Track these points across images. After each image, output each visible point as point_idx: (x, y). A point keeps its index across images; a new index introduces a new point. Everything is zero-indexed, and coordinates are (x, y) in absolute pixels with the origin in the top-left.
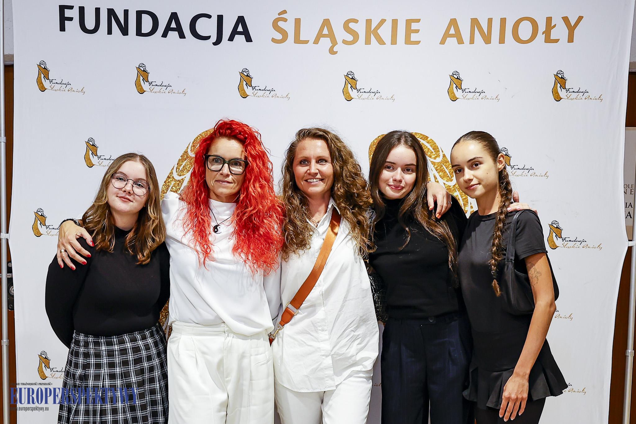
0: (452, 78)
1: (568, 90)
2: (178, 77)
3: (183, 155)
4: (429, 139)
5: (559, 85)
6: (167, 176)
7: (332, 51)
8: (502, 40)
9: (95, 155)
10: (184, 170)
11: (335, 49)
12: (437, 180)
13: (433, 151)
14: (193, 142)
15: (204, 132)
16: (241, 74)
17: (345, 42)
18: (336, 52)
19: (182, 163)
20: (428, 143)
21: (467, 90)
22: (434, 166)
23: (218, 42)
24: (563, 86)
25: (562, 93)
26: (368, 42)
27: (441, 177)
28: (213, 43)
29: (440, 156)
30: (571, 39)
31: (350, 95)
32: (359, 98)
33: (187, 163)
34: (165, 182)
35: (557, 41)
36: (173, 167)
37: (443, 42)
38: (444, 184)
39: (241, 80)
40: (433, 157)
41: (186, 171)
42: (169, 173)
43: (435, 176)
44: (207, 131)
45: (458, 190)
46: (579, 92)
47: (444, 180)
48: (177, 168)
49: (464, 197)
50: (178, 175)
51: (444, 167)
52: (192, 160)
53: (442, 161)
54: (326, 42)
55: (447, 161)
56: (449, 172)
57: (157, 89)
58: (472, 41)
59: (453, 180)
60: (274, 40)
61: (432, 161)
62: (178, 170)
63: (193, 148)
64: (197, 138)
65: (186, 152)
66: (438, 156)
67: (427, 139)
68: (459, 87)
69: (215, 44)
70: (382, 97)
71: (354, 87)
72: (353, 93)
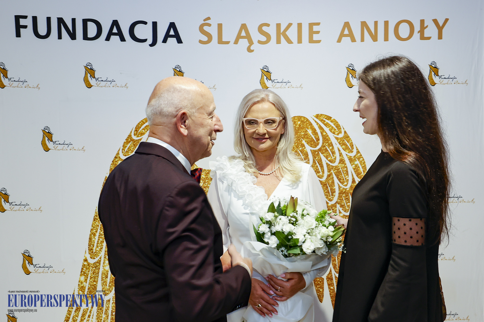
0: (348, 69)
1: (440, 77)
2: (121, 73)
3: (127, 138)
4: (332, 119)
5: (433, 73)
6: (115, 156)
7: (249, 50)
8: (386, 39)
9: (50, 141)
10: (129, 151)
11: (252, 48)
12: (340, 152)
13: (336, 128)
14: (136, 127)
15: (145, 119)
16: (175, 70)
17: (260, 42)
18: (253, 51)
19: (127, 145)
20: (332, 122)
22: (337, 141)
23: (153, 44)
24: (437, 74)
25: (436, 79)
26: (278, 41)
27: (343, 150)
28: (149, 45)
29: (341, 132)
30: (440, 37)
31: (266, 85)
32: (274, 87)
33: (131, 145)
34: (113, 162)
35: (429, 38)
36: (119, 149)
37: (339, 41)
38: (347, 155)
39: (174, 75)
40: (336, 133)
41: (131, 151)
42: (116, 154)
43: (338, 149)
45: (358, 159)
46: (449, 78)
47: (346, 152)
48: (122, 149)
49: (363, 165)
50: (124, 155)
51: (346, 141)
52: (136, 142)
53: (344, 137)
54: (244, 43)
55: (348, 136)
56: (350, 145)
57: (103, 84)
58: (362, 40)
59: (353, 151)
60: (201, 42)
61: (336, 137)
62: (123, 151)
63: (136, 132)
64: (139, 124)
65: (130, 136)
66: (340, 132)
67: (330, 119)
68: (354, 76)
69: (151, 45)
70: (292, 86)
71: (269, 78)
72: (269, 83)
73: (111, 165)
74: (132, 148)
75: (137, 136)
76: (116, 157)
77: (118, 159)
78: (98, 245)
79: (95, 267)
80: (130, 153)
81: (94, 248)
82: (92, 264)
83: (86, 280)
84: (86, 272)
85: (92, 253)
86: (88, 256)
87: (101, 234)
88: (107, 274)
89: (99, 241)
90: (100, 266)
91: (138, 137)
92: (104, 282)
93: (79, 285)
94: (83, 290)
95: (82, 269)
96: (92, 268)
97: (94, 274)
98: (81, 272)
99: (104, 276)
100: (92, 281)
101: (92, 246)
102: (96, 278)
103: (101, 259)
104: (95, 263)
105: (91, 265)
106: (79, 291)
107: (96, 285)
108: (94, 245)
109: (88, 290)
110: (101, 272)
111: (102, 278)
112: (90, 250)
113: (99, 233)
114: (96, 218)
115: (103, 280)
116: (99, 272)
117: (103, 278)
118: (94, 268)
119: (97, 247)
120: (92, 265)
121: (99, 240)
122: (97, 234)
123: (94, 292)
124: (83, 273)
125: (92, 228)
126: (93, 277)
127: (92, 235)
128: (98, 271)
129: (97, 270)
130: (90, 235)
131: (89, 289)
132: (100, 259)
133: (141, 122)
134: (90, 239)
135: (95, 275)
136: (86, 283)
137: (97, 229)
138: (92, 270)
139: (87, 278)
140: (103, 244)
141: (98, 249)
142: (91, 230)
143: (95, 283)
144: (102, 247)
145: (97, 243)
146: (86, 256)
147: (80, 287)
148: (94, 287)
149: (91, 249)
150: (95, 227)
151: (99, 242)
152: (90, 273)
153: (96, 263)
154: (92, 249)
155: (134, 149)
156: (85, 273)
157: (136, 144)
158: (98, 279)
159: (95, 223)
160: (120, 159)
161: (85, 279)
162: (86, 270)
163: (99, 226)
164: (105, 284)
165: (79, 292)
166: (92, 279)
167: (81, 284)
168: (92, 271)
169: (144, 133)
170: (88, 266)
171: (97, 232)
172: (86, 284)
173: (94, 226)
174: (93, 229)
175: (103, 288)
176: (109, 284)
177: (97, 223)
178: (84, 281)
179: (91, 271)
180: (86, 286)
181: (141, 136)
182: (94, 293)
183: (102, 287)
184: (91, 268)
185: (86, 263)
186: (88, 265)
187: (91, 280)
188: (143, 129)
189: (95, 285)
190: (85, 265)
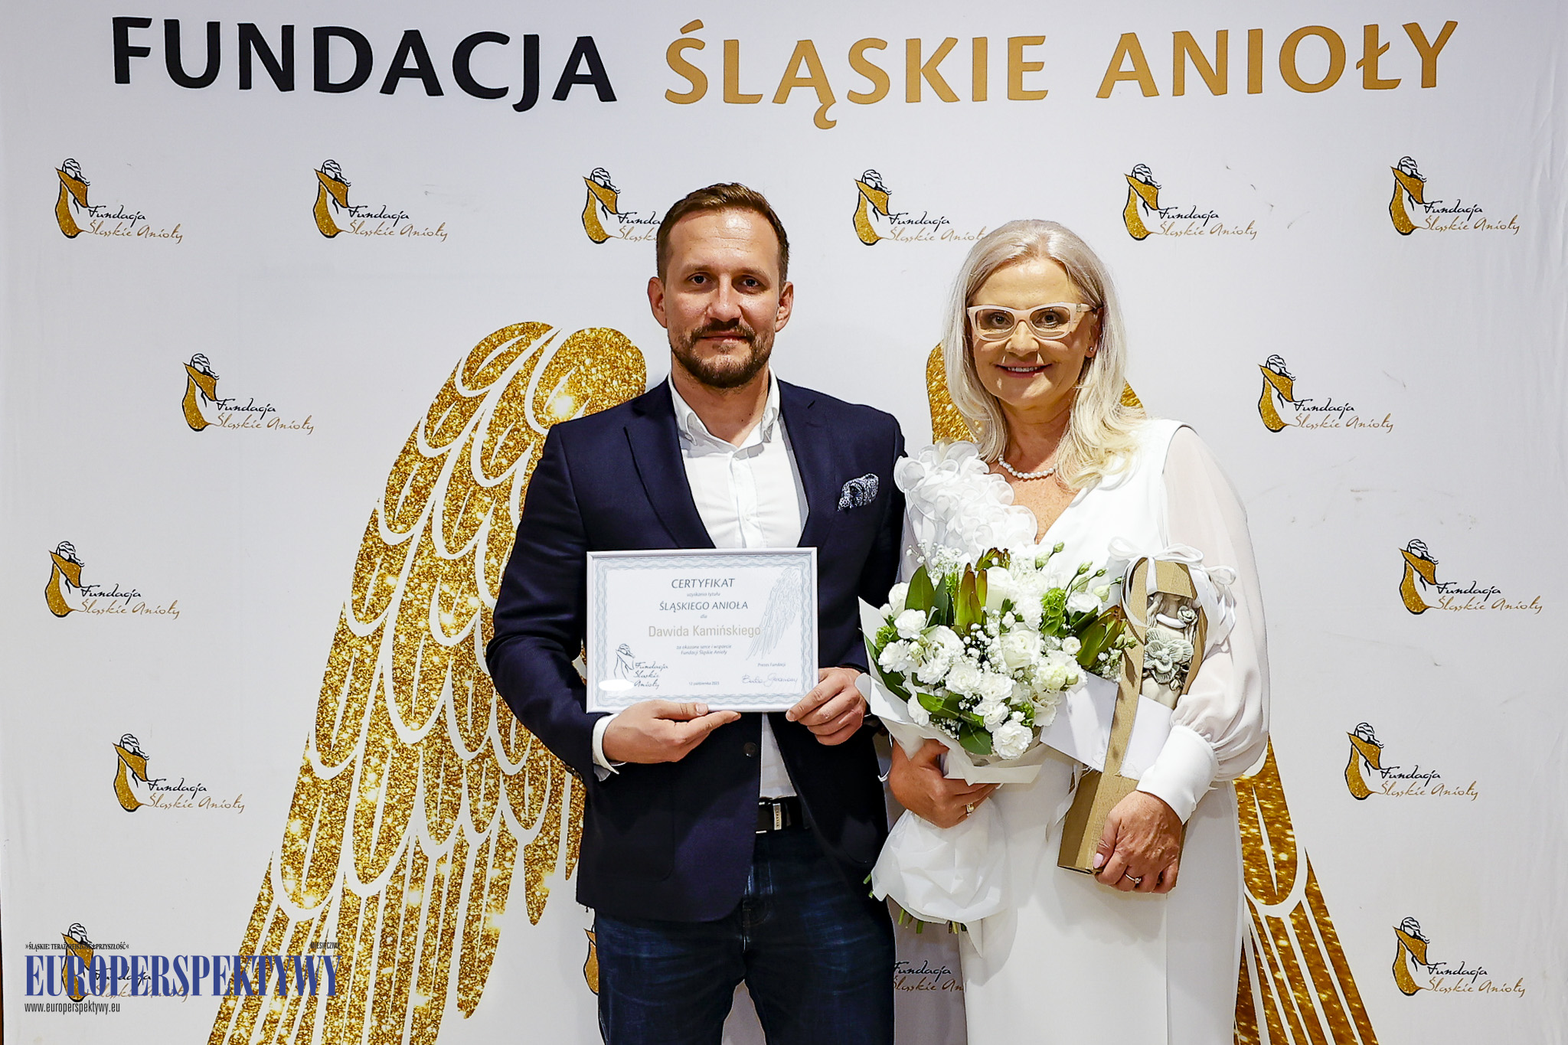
0: (1132, 181)
1: (1429, 205)
2: (426, 193)
3: (442, 393)
5: (1405, 195)
6: (402, 449)
7: (822, 121)
8: (1255, 86)
9: (209, 399)
10: (446, 432)
11: (830, 115)
14: (468, 359)
15: (496, 333)
16: (589, 182)
17: (854, 97)
18: (833, 124)
19: (440, 414)
21: (1171, 213)
23: (526, 103)
24: (1417, 197)
25: (1416, 214)
26: (913, 95)
28: (514, 106)
30: (1429, 79)
31: (872, 231)
32: (896, 237)
33: (453, 414)
34: (396, 464)
35: (1393, 84)
36: (416, 425)
37: (1105, 92)
39: (588, 197)
41: (451, 434)
42: (407, 440)
44: (503, 329)
46: (1458, 211)
48: (426, 427)
50: (430, 444)
52: (467, 405)
54: (805, 99)
57: (371, 224)
58: (1179, 89)
60: (671, 96)
62: (429, 432)
63: (468, 373)
64: (478, 348)
65: (450, 385)
68: (1152, 204)
69: (519, 108)
70: (955, 235)
71: (882, 210)
72: (881, 225)
73: (391, 474)
74: (457, 422)
75: (470, 386)
76: (406, 452)
77: (412, 457)
78: (347, 724)
79: (336, 792)
80: (448, 440)
81: (334, 734)
82: (325, 783)
83: (307, 832)
84: (307, 807)
85: (327, 748)
86: (315, 758)
87: (356, 689)
88: (370, 816)
89: (349, 710)
90: (350, 790)
91: (475, 389)
92: (362, 840)
93: (284, 846)
94: (296, 863)
95: (296, 796)
96: (326, 793)
97: (330, 813)
98: (293, 806)
99: (361, 822)
100: (325, 836)
101: (326, 725)
102: (339, 827)
103: (353, 766)
104: (335, 778)
105: (322, 786)
106: (286, 866)
107: (335, 847)
108: (333, 721)
109: (312, 864)
110: (354, 808)
111: (354, 827)
112: (323, 737)
113: (351, 687)
114: (343, 637)
115: (358, 833)
116: (346, 808)
117: (359, 826)
118: (333, 796)
119: (344, 728)
120: (326, 786)
121: (349, 706)
122: (345, 689)
123: (329, 870)
124: (297, 809)
125: (330, 669)
126: (327, 822)
127: (329, 692)
128: (343, 804)
129: (341, 801)
130: (323, 692)
131: (315, 860)
132: (349, 768)
133: (483, 344)
134: (323, 704)
135: (335, 816)
136: (308, 840)
137: (343, 673)
138: (325, 801)
139: (311, 825)
140: (361, 721)
141: (345, 736)
142: (326, 674)
143: (333, 842)
144: (359, 731)
145: (343, 718)
146: (306, 755)
147: (289, 853)
148: (329, 855)
149: (323, 735)
150: (340, 667)
151: (347, 714)
152: (319, 809)
153: (338, 779)
154: (325, 736)
155: (462, 425)
156: (303, 810)
157: (467, 411)
158: (343, 831)
159: (339, 653)
160: (419, 457)
161: (304, 829)
162: (309, 800)
163: (349, 665)
164: (363, 845)
165: (285, 868)
166: (326, 830)
167: (290, 843)
168: (326, 805)
169: (493, 376)
170: (312, 789)
171: (344, 682)
172: (306, 844)
173: (335, 663)
174: (333, 671)
175: (357, 860)
176: (377, 847)
177: (343, 653)
178: (299, 834)
179: (323, 805)
180: (305, 851)
181: (484, 385)
182: (329, 873)
183: (356, 856)
184: (324, 795)
185: (307, 779)
186: (315, 785)
187: (321, 833)
188: (491, 365)
189: (332, 847)
190: (303, 785)
